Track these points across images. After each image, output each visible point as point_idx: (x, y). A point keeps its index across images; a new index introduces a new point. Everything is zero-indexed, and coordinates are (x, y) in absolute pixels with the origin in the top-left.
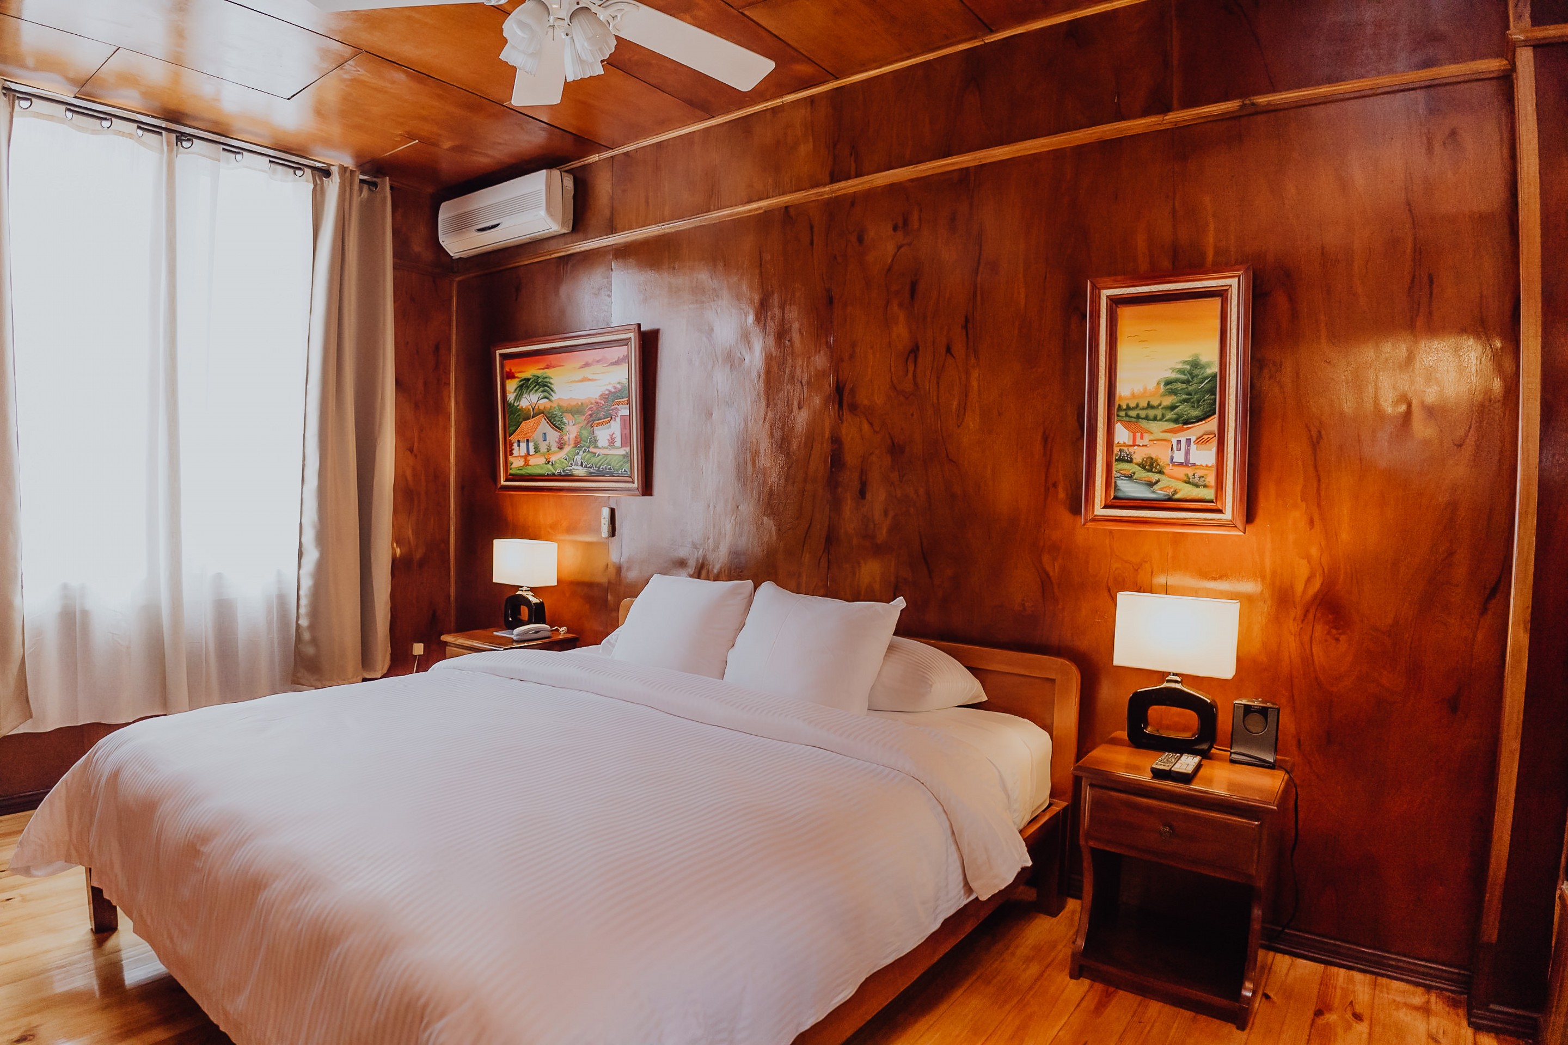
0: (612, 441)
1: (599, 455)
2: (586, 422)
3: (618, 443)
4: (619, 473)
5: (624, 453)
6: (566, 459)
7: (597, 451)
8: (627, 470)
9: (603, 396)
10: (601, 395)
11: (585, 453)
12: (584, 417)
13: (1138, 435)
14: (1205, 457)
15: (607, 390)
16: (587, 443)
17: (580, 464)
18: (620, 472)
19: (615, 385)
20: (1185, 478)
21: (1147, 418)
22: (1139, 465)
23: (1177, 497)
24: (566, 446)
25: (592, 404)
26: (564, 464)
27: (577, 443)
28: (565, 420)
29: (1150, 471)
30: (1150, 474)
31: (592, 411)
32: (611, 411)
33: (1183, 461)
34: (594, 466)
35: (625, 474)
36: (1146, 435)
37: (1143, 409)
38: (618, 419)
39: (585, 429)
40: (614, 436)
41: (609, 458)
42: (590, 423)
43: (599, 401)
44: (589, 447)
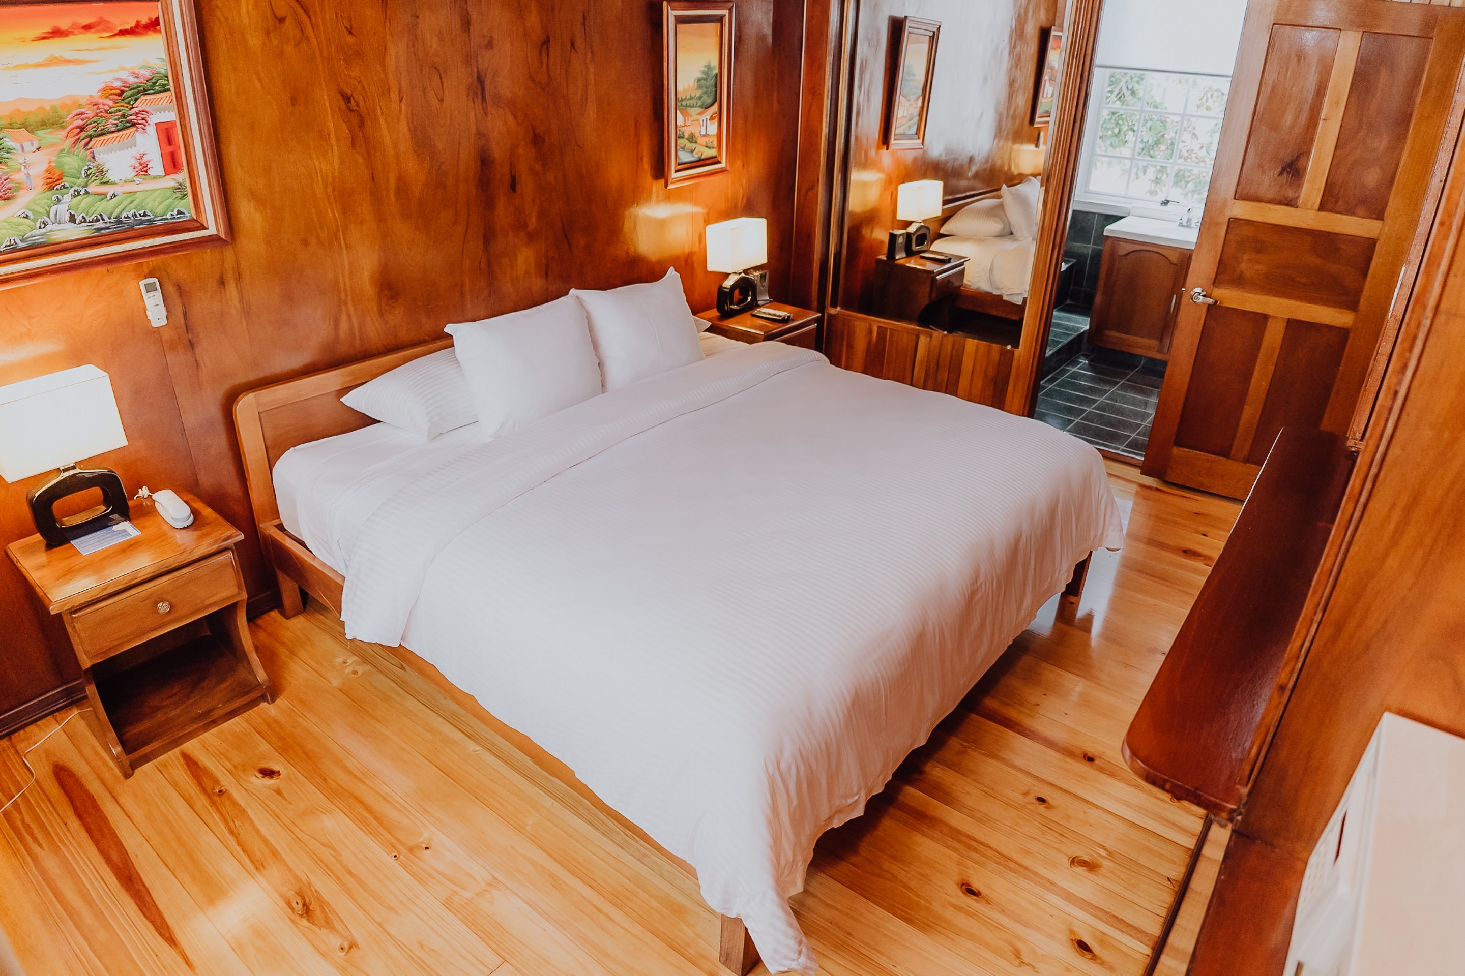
0: (143, 169)
1: (114, 195)
2: (70, 141)
3: (157, 166)
4: (167, 219)
5: (174, 184)
6: (27, 217)
7: (109, 190)
8: (183, 210)
9: (108, 91)
10: (104, 90)
11: (79, 197)
12: (64, 133)
13: (687, 118)
14: (713, 129)
15: (117, 79)
16: (79, 178)
17: (67, 218)
18: (169, 216)
19: (136, 71)
20: (705, 144)
21: (690, 106)
22: (687, 139)
23: (703, 157)
24: (21, 193)
25: (80, 106)
26: (21, 228)
27: (54, 182)
28: (8, 143)
29: (692, 142)
30: (692, 144)
31: (83, 120)
32: (134, 117)
33: (704, 133)
34: (105, 217)
35: (179, 218)
36: (690, 118)
37: (688, 100)
38: (151, 130)
39: (70, 153)
40: (145, 159)
41: (139, 197)
42: (84, 142)
43: (101, 101)
44: (86, 185)
